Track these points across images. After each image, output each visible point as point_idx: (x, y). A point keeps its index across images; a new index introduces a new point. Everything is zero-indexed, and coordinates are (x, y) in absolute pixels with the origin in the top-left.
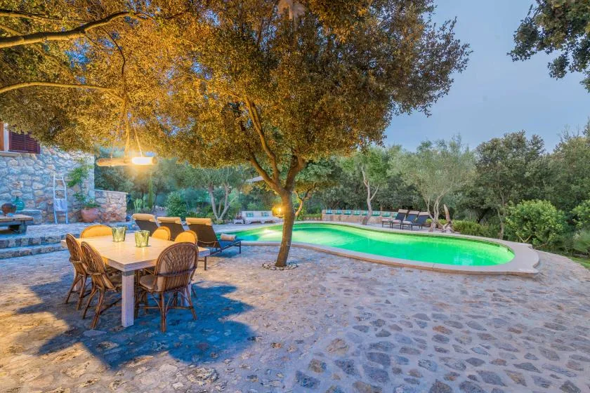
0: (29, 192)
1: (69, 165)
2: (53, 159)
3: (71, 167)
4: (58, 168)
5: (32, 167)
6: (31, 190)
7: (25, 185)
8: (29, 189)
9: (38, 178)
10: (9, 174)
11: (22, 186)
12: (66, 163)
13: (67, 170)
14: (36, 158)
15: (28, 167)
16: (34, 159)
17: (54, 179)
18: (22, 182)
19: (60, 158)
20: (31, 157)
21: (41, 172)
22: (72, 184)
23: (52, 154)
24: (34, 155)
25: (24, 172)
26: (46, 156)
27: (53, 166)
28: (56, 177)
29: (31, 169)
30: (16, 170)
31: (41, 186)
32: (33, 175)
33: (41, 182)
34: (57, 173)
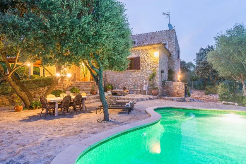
2: (145, 71)
3: (151, 73)
4: (147, 74)
7: (138, 81)
8: (139, 82)
13: (149, 74)
17: (145, 78)
21: (142, 76)
22: (150, 80)
23: (145, 69)
24: (140, 70)
25: (138, 76)
26: (143, 70)
27: (145, 73)
28: (146, 77)
29: (139, 75)
30: (136, 76)
31: (142, 81)
32: (140, 77)
33: (142, 79)
34: (146, 75)
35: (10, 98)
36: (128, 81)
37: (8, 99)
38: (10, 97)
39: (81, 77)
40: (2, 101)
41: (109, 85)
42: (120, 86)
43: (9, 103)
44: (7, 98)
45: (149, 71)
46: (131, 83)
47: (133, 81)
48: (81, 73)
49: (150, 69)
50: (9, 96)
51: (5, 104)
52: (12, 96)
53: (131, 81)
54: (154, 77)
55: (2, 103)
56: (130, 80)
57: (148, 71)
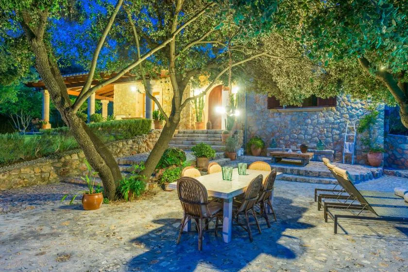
0: (330, 137)
1: (360, 113)
2: (348, 109)
3: (362, 115)
4: (352, 116)
5: (332, 118)
6: (331, 135)
7: (327, 131)
8: (330, 135)
9: (336, 126)
10: (318, 124)
11: (326, 132)
12: (358, 112)
13: (358, 118)
14: (335, 110)
15: (329, 117)
16: (334, 111)
17: (348, 126)
18: (325, 129)
19: (353, 108)
20: (332, 110)
21: (339, 121)
22: (361, 130)
23: (347, 105)
24: (334, 108)
25: (327, 122)
26: (342, 107)
27: (347, 115)
28: (349, 124)
29: (331, 119)
30: (322, 120)
31: (338, 132)
32: (333, 123)
33: (338, 129)
34: (350, 121)
35: (59, 165)
36: (303, 132)
37: (54, 167)
38: (59, 162)
39: (191, 121)
40: (42, 172)
41: (256, 138)
42: (281, 142)
43: (56, 176)
44: (52, 164)
45: (357, 110)
46: (309, 137)
47: (314, 132)
48: (190, 112)
49: (360, 106)
50: (56, 160)
51: (49, 178)
52: (63, 160)
53: (311, 131)
54: (371, 125)
55: (41, 177)
56: (306, 130)
57: (354, 110)
